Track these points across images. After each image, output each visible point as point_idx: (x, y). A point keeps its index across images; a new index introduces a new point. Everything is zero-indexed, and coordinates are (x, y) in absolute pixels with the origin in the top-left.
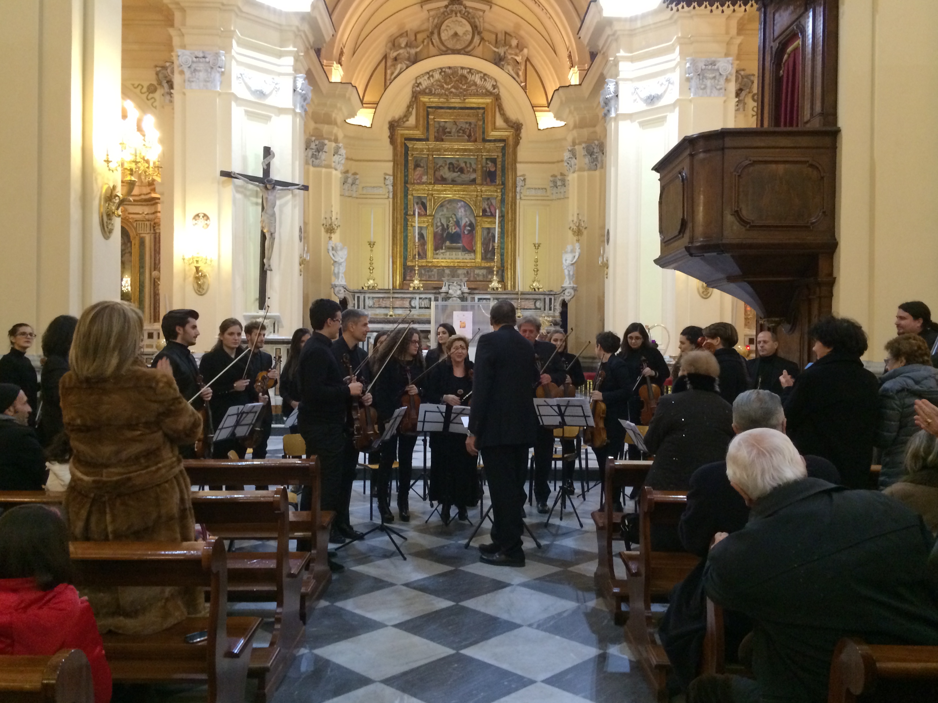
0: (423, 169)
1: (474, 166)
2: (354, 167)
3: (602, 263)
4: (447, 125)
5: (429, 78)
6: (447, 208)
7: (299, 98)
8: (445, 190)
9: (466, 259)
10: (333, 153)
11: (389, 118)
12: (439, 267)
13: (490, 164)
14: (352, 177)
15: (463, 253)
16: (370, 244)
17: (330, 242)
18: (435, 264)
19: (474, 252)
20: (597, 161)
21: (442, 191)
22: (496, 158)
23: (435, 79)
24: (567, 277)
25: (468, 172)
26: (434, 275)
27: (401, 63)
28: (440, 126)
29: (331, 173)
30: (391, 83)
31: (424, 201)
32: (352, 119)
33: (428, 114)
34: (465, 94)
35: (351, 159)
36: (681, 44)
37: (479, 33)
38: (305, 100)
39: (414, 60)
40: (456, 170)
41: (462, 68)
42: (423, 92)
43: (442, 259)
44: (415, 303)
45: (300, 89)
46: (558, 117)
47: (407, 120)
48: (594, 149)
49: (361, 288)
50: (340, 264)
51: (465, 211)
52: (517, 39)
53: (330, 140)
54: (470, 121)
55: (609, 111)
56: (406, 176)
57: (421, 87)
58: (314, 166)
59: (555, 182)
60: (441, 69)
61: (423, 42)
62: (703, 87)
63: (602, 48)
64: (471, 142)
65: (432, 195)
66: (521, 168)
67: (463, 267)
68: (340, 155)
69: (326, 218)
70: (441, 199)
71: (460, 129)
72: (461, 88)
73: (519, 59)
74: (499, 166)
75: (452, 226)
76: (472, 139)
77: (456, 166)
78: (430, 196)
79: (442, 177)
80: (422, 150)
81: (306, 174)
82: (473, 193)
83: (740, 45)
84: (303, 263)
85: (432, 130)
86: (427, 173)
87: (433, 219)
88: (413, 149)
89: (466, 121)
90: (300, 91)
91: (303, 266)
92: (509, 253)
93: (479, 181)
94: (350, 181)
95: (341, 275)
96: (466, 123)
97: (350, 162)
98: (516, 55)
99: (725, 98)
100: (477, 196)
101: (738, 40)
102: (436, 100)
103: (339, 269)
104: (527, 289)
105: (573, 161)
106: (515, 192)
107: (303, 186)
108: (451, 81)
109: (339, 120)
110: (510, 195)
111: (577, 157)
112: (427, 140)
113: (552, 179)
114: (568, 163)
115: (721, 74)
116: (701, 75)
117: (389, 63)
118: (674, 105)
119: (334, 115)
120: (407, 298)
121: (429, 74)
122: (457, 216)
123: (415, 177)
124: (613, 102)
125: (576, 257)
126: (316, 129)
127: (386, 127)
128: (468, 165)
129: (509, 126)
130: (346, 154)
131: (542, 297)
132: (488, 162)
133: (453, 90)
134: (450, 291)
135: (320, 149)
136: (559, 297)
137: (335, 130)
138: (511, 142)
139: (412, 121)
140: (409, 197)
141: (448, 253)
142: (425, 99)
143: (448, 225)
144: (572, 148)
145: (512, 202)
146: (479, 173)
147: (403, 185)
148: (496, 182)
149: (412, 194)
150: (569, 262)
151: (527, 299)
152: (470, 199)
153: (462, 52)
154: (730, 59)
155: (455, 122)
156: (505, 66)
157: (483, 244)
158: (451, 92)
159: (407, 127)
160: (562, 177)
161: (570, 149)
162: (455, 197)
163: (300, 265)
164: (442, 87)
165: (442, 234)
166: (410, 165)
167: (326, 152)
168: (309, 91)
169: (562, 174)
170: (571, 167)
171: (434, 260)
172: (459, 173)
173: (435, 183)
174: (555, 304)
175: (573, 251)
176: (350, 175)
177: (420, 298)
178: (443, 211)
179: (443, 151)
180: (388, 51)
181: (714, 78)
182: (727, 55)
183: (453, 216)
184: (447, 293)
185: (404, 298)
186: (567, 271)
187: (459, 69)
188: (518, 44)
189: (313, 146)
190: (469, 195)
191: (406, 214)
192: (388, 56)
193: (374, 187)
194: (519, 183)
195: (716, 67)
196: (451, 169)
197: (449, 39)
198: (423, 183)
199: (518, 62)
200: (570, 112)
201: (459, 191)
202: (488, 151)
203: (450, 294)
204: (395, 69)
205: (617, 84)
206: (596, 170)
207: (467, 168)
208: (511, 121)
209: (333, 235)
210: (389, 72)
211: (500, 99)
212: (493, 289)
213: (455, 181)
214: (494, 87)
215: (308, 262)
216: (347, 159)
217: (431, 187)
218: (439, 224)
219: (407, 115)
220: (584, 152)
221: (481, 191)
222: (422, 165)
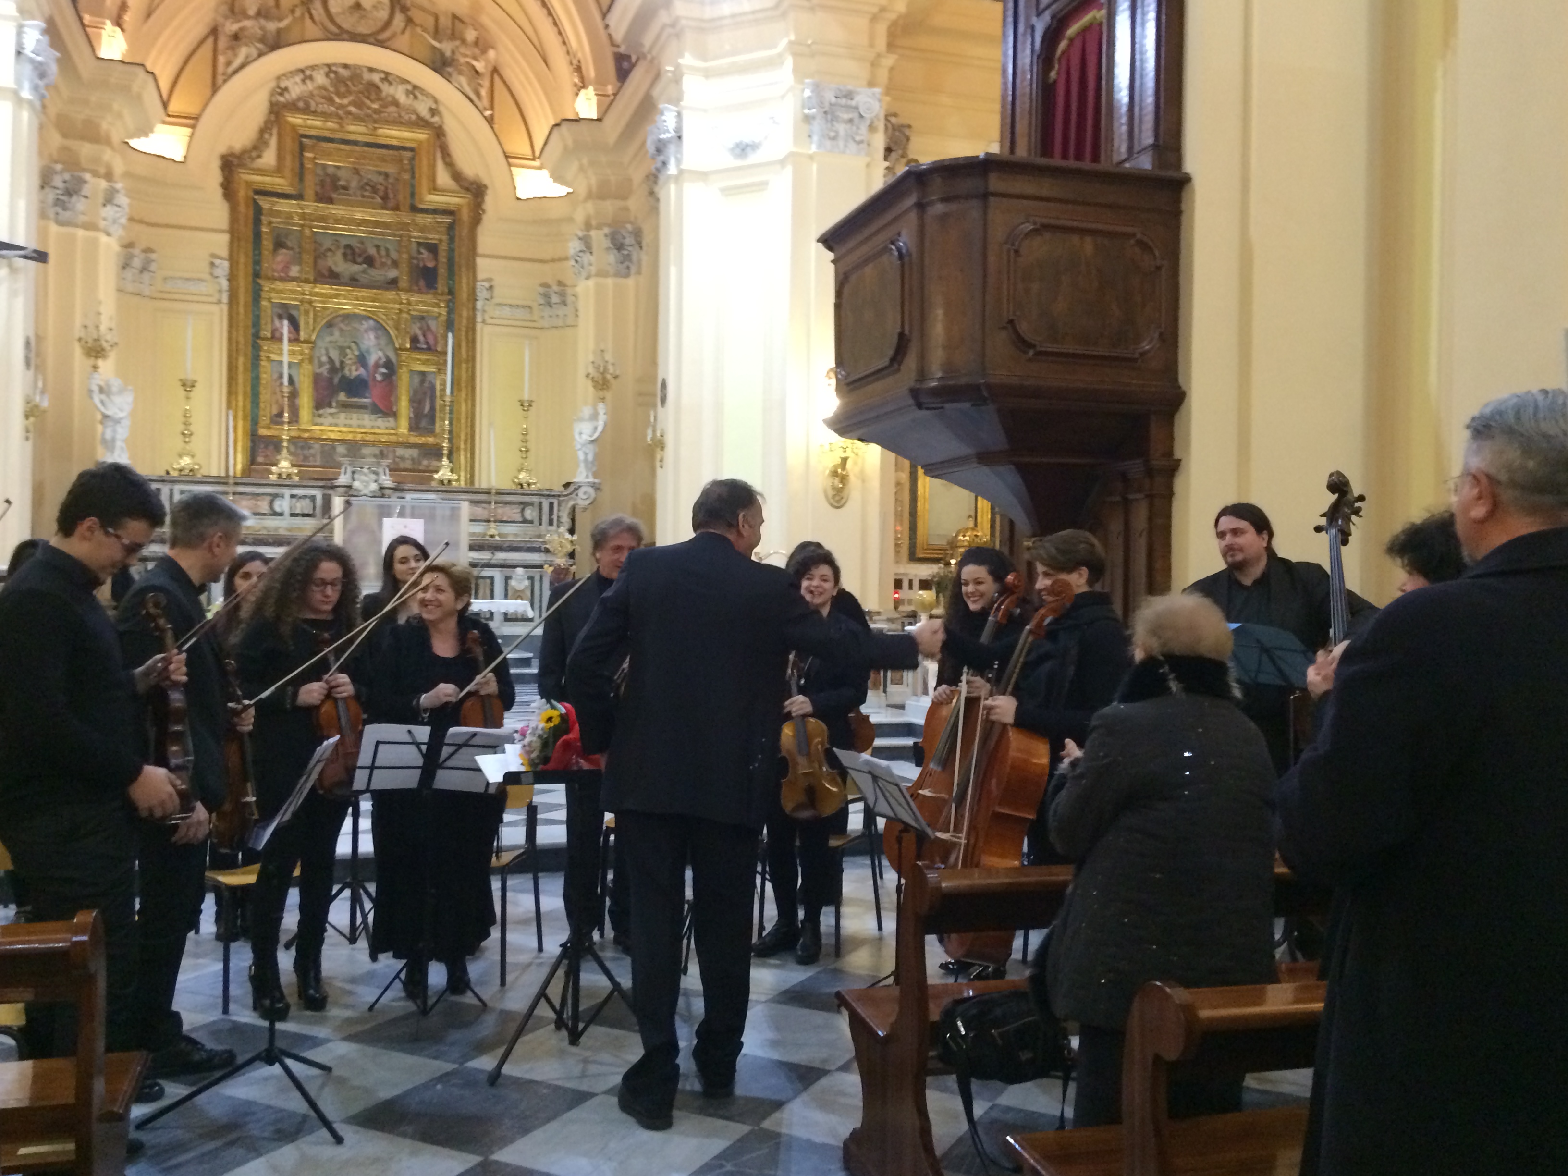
0: (291, 252)
1: (394, 255)
2: (145, 236)
3: (652, 440)
4: (341, 173)
5: (303, 81)
6: (341, 330)
7: (28, 69)
8: (337, 296)
9: (379, 428)
10: (101, 200)
11: (222, 149)
12: (325, 440)
13: (425, 254)
14: (143, 256)
15: (373, 416)
16: (184, 385)
17: (96, 375)
18: (317, 435)
19: (394, 415)
20: (630, 260)
21: (331, 298)
22: (435, 244)
23: (315, 85)
24: (582, 465)
25: (383, 264)
26: (314, 456)
27: (247, 45)
28: (327, 175)
29: (95, 243)
30: (225, 81)
31: (294, 313)
32: (143, 139)
33: (302, 148)
34: (376, 119)
35: (141, 222)
36: (795, 55)
37: (404, 9)
38: (42, 75)
39: (275, 43)
40: (359, 260)
41: (371, 70)
42: (292, 107)
43: (331, 425)
44: (281, 506)
45: (33, 52)
46: (558, 177)
47: (259, 156)
48: (624, 238)
49: (163, 473)
50: (118, 421)
51: (377, 338)
52: (476, 30)
53: (96, 174)
54: (387, 170)
55: (664, 164)
56: (257, 262)
57: (287, 95)
58: (60, 223)
59: (547, 296)
60: (328, 66)
61: (292, 11)
62: (832, 134)
63: (650, 52)
64: (386, 209)
65: (310, 302)
66: (484, 266)
67: (373, 443)
68: (119, 206)
69: (85, 327)
70: (328, 312)
71: (367, 184)
72: (369, 108)
73: (479, 66)
74: (443, 259)
75: (351, 365)
76: (391, 203)
77: (357, 250)
78: (307, 306)
79: (331, 270)
80: (289, 216)
81: (43, 234)
82: (391, 305)
83: (892, 69)
84: (33, 416)
85: (310, 182)
86: (299, 261)
87: (312, 349)
88: (273, 213)
89: (379, 169)
90: (33, 56)
91: (32, 419)
92: (463, 421)
93: (404, 283)
94: (137, 262)
95: (119, 444)
96: (380, 173)
97: (138, 227)
98: (475, 58)
99: (868, 159)
100: (401, 311)
101: (889, 61)
102: (318, 123)
103: (115, 431)
104: (506, 484)
105: (586, 258)
106: (474, 309)
107: (35, 251)
108: (349, 92)
109: (116, 138)
110: (465, 313)
111: (594, 250)
112: (300, 197)
113: (542, 290)
114: (577, 261)
115: (861, 116)
116: (829, 114)
117: (223, 42)
118: (782, 162)
119: (104, 126)
120: (263, 494)
121: (306, 75)
122: (362, 346)
123: (275, 266)
124: (672, 148)
125: (600, 429)
126: (65, 149)
127: (215, 166)
128: (383, 253)
129: (461, 186)
130: (130, 205)
131: (536, 499)
132: (422, 250)
133: (353, 109)
134: (356, 484)
135: (72, 190)
136: (568, 501)
137: (108, 155)
138: (465, 215)
139: (269, 158)
140: (264, 303)
141: (342, 416)
142: (296, 120)
143: (342, 362)
144: (586, 233)
145: (467, 328)
146: (404, 266)
147: (250, 279)
148: (436, 288)
149: (269, 300)
150: (586, 437)
151: (507, 503)
152: (386, 315)
153: (372, 40)
154: (877, 90)
155: (355, 168)
156: (455, 76)
157: (412, 401)
158: (350, 113)
159: (259, 170)
160: (562, 288)
161: (580, 234)
162: (357, 311)
163: (27, 417)
164: (331, 101)
165: (330, 380)
166: (265, 242)
167: (86, 197)
168: (49, 57)
169: (560, 283)
170: (582, 267)
171: (314, 428)
172: (365, 266)
173: (315, 282)
174: (561, 514)
175: (594, 417)
176: (136, 251)
177: (292, 496)
178: (332, 335)
179: (331, 221)
180: (221, 20)
181: (851, 121)
182: (871, 84)
183: (353, 345)
184: (350, 487)
185: (258, 495)
186: (583, 453)
187: (365, 70)
188: (477, 39)
189: (58, 181)
190: (385, 308)
191: (256, 336)
192: (220, 29)
193: (188, 279)
194: (482, 294)
195: (853, 103)
196: (349, 257)
197: (343, 13)
198: (294, 279)
199: (477, 72)
200: (582, 169)
201: (364, 299)
202: (422, 229)
203: (356, 490)
204: (236, 55)
205: (679, 115)
206: (627, 276)
207: (381, 257)
208: (466, 179)
209: (100, 362)
210: (222, 59)
211: (444, 135)
212: (442, 482)
213: (356, 280)
214: (433, 112)
215: (44, 412)
216: (131, 219)
217: (307, 288)
218: (324, 359)
219: (259, 146)
220: (607, 243)
221: (409, 303)
222: (289, 244)
